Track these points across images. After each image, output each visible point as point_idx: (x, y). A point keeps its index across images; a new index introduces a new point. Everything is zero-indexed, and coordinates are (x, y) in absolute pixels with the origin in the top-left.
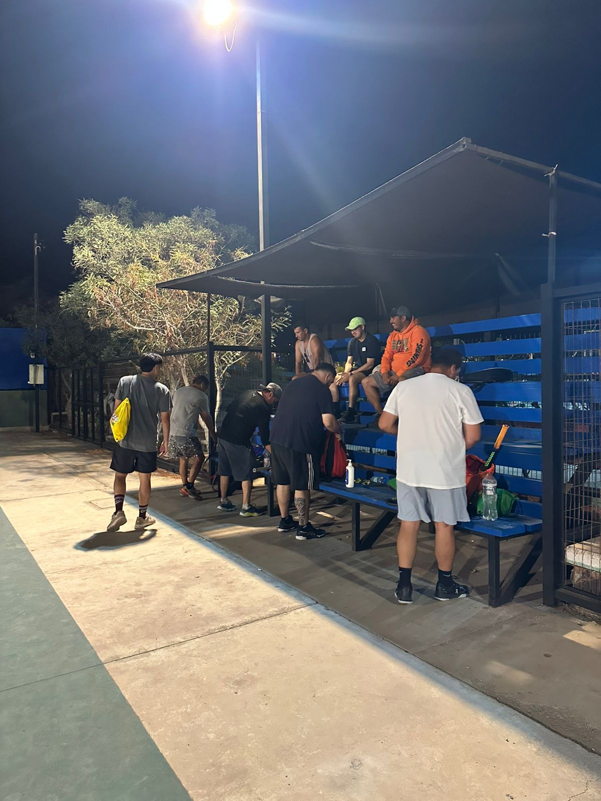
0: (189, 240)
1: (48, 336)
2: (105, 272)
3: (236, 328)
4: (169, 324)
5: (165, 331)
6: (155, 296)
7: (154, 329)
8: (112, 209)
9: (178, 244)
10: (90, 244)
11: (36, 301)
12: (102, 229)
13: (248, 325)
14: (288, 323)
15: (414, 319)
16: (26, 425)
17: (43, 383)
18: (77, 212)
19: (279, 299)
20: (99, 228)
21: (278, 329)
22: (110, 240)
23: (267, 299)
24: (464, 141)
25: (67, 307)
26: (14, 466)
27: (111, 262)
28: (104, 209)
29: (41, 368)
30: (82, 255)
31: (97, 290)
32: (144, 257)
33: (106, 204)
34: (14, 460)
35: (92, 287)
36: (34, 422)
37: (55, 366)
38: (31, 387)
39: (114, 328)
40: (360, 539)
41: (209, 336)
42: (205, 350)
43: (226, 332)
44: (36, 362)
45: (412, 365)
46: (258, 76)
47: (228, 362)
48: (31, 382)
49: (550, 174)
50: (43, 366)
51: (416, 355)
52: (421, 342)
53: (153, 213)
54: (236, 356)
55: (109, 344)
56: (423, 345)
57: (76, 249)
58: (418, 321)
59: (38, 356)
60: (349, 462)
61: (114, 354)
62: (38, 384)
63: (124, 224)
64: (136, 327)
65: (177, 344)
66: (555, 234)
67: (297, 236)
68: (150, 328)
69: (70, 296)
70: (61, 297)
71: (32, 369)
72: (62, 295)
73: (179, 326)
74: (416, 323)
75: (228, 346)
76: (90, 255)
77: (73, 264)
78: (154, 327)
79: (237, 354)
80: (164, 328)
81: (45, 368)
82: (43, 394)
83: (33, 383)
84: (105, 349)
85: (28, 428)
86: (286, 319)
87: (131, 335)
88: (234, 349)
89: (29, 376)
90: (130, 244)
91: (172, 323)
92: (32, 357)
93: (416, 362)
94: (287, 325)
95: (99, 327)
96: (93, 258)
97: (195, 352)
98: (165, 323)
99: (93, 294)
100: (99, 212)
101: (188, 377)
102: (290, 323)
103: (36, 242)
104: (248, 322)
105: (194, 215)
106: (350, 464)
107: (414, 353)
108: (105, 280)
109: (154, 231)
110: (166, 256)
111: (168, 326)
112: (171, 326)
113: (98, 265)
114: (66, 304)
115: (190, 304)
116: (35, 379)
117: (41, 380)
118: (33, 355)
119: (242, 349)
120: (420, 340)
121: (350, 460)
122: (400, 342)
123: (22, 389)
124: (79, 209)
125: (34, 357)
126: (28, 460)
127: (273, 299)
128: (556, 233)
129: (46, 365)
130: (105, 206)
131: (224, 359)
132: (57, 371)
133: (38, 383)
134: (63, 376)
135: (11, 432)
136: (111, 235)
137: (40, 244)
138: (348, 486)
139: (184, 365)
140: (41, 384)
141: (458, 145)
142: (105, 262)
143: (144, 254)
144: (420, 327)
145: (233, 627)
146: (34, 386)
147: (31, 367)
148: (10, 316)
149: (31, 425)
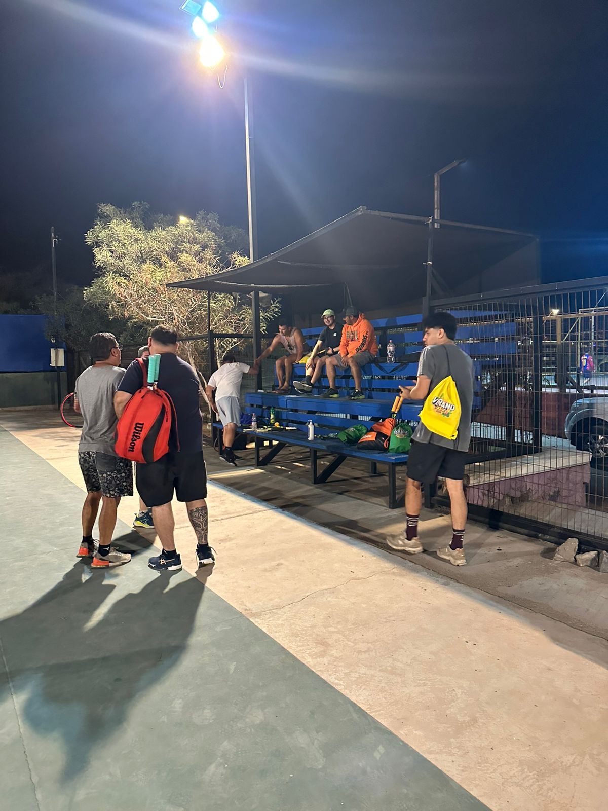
0: (194, 241)
1: (66, 321)
2: (121, 270)
3: (234, 318)
4: (177, 315)
5: (174, 321)
6: (165, 291)
7: (164, 319)
8: (126, 212)
9: (185, 244)
10: (109, 246)
11: (55, 289)
12: (118, 232)
13: (243, 315)
14: (278, 313)
15: (361, 315)
16: (49, 404)
17: (64, 365)
18: (96, 215)
19: (267, 294)
20: (116, 230)
21: (270, 318)
22: (126, 241)
23: (257, 295)
24: (361, 208)
25: (89, 300)
26: (49, 436)
27: (126, 261)
28: (119, 213)
29: (61, 352)
30: (102, 256)
31: (117, 287)
32: (154, 255)
33: (121, 208)
34: (48, 432)
35: (111, 283)
36: (57, 401)
37: (74, 349)
38: (53, 369)
39: (130, 318)
40: (317, 476)
41: (209, 325)
42: (207, 337)
43: (225, 321)
44: (56, 347)
45: (359, 351)
46: (246, 107)
47: (227, 346)
48: (53, 364)
49: (429, 222)
50: (63, 349)
51: (363, 344)
52: (367, 334)
53: (162, 215)
54: (234, 342)
55: (125, 330)
56: (368, 336)
57: (96, 251)
58: (364, 316)
59: (58, 341)
60: (310, 421)
61: (130, 339)
62: (59, 367)
63: (136, 227)
64: (149, 318)
65: (183, 331)
66: (431, 263)
67: (267, 258)
68: (161, 318)
69: (92, 290)
70: (84, 292)
71: (53, 353)
72: (85, 290)
73: (185, 317)
74: (363, 317)
75: (226, 334)
76: (109, 255)
77: (95, 264)
78: (164, 318)
79: (234, 340)
80: (172, 318)
81: (65, 351)
82: (64, 374)
83: (54, 365)
84: (121, 335)
85: (51, 407)
86: (277, 310)
87: (144, 323)
88: (232, 336)
89: (51, 359)
90: (143, 245)
91: (179, 315)
92: (53, 341)
93: (363, 349)
94: (277, 315)
95: (117, 317)
96: (111, 258)
97: (198, 338)
98: (173, 315)
99: (113, 290)
100: (115, 215)
101: (194, 359)
102: (279, 313)
103: (53, 235)
104: (244, 312)
105: (199, 217)
106: (311, 423)
107: (361, 342)
108: (123, 278)
109: (164, 233)
110: (173, 256)
111: (176, 317)
112: (179, 317)
113: (115, 264)
114: (89, 298)
115: (195, 299)
116: (56, 362)
117: (61, 363)
118: (53, 340)
119: (238, 336)
120: (365, 332)
121: (311, 421)
122: (352, 333)
123: (43, 371)
124: (97, 212)
125: (55, 341)
126: (59, 431)
127: (261, 294)
128: (433, 262)
129: (66, 350)
130: (119, 209)
131: (223, 344)
132: (76, 354)
133: (59, 365)
134: (81, 359)
135: (35, 410)
136: (126, 238)
137: (57, 237)
138: (309, 439)
139: (190, 350)
140: (62, 367)
141: (358, 210)
142: (121, 261)
143: (154, 253)
144: (366, 321)
145: (222, 519)
146: (56, 368)
147: (53, 351)
148: (32, 304)
149: (53, 403)
